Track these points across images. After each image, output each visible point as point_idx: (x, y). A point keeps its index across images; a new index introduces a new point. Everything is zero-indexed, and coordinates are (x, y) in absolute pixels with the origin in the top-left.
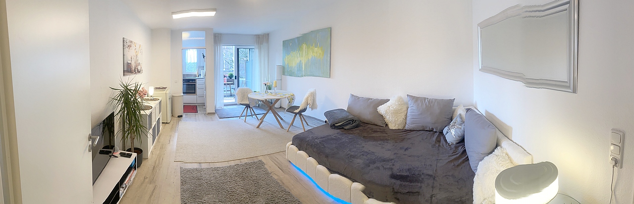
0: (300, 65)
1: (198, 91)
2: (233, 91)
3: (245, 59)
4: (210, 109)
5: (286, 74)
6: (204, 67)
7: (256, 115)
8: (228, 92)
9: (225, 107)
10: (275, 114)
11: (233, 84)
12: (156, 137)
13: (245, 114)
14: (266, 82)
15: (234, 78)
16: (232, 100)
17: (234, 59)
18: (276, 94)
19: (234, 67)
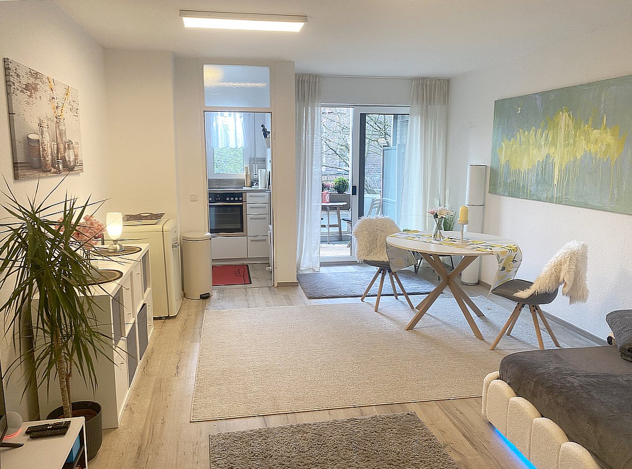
0: (545, 168)
1: (251, 225)
2: (345, 226)
3: (382, 141)
4: (283, 274)
5: (500, 190)
6: (264, 160)
7: (407, 295)
8: (332, 230)
9: (323, 270)
10: (462, 299)
11: (346, 208)
12: (140, 362)
13: (375, 289)
14: (437, 209)
15: (349, 192)
16: (341, 251)
17: (350, 143)
18: (465, 242)
19: (350, 163)
